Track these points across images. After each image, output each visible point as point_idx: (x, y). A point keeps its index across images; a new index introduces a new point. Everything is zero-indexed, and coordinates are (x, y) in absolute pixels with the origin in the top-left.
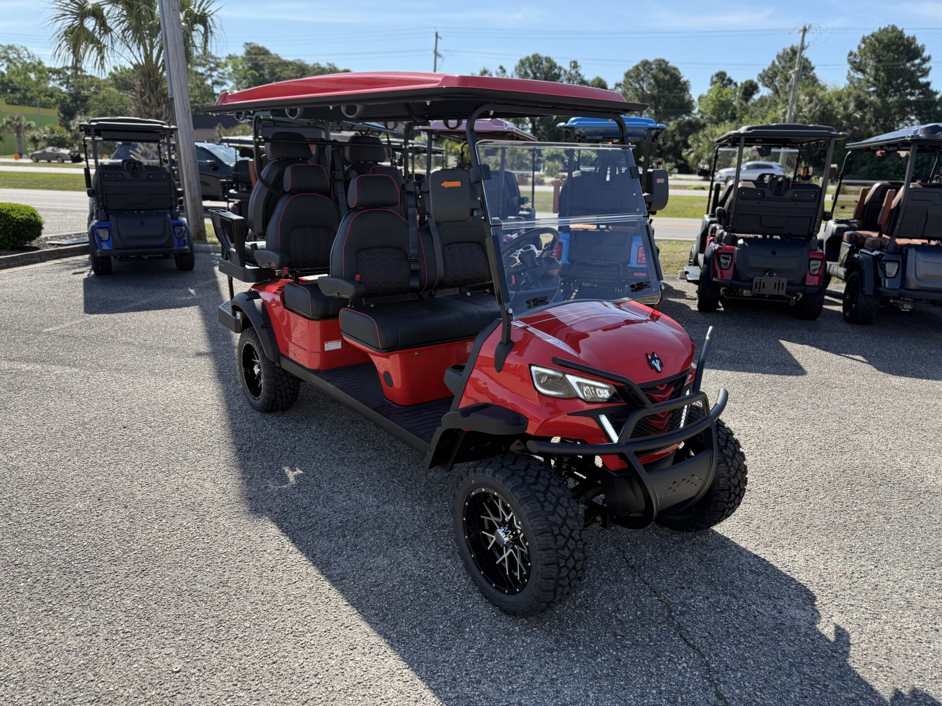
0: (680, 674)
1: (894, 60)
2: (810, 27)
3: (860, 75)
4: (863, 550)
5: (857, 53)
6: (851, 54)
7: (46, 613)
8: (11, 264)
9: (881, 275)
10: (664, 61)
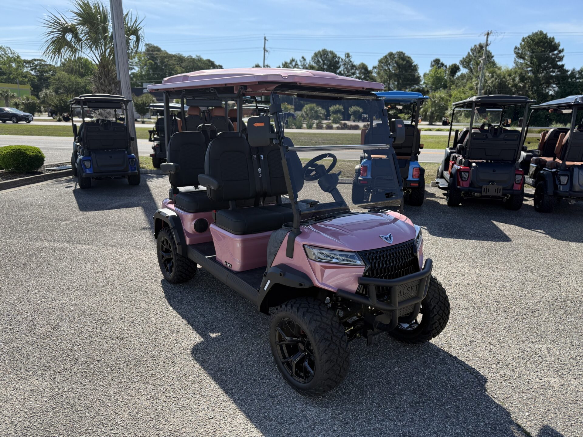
0: (494, 415)
1: (542, 51)
2: (491, 32)
3: (522, 61)
4: (579, 344)
5: (520, 47)
6: (516, 48)
7: (125, 388)
8: (28, 182)
9: (557, 183)
10: (402, 53)
